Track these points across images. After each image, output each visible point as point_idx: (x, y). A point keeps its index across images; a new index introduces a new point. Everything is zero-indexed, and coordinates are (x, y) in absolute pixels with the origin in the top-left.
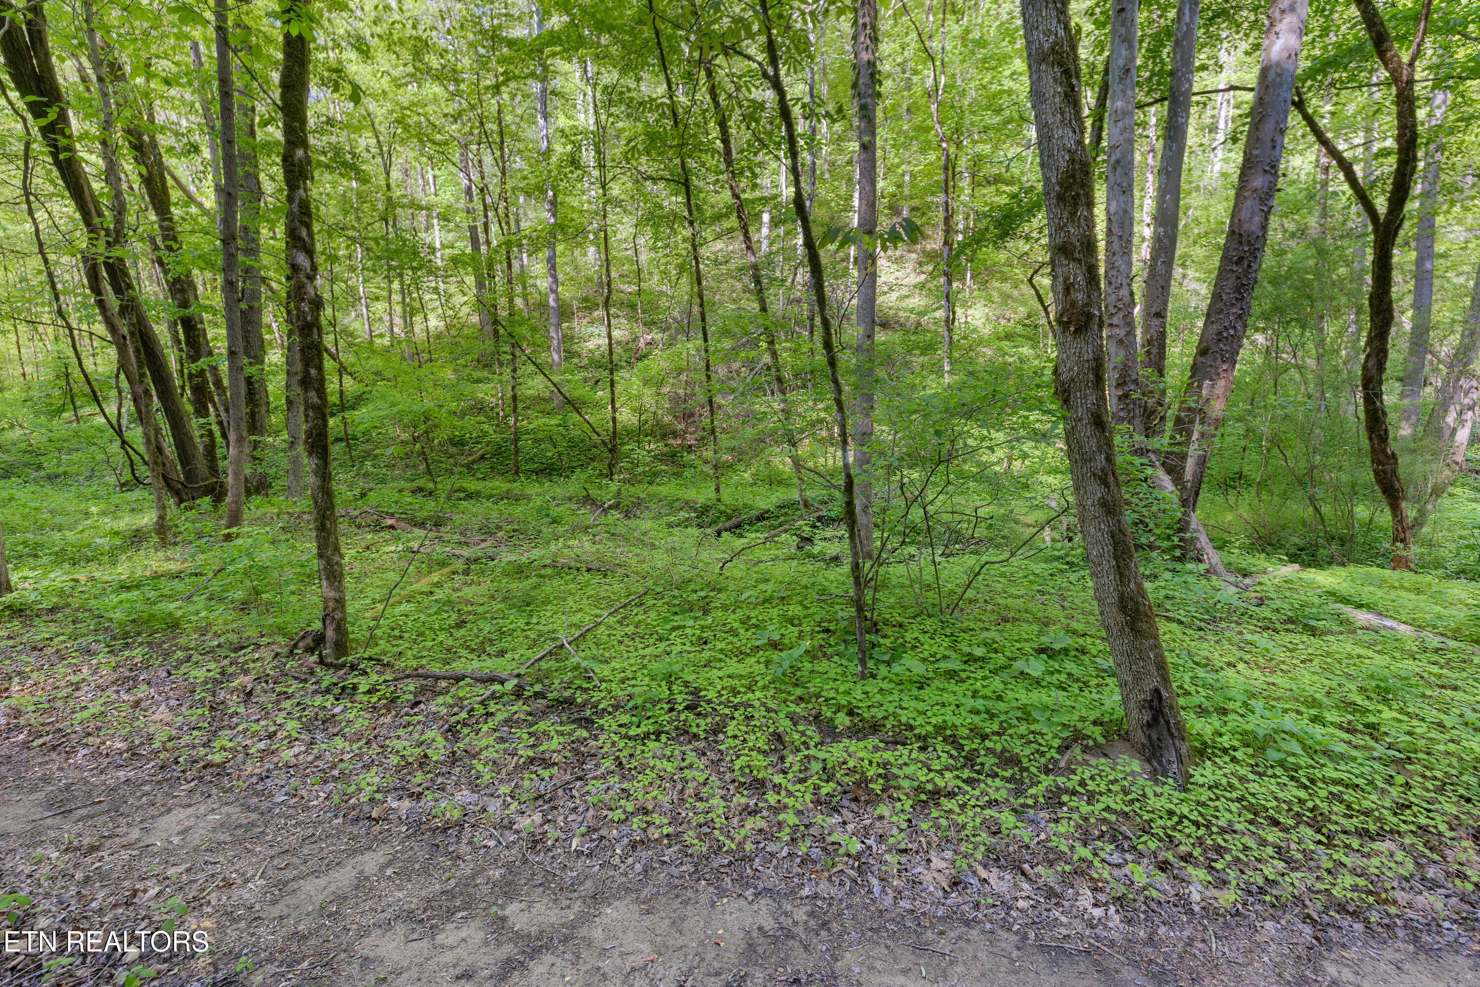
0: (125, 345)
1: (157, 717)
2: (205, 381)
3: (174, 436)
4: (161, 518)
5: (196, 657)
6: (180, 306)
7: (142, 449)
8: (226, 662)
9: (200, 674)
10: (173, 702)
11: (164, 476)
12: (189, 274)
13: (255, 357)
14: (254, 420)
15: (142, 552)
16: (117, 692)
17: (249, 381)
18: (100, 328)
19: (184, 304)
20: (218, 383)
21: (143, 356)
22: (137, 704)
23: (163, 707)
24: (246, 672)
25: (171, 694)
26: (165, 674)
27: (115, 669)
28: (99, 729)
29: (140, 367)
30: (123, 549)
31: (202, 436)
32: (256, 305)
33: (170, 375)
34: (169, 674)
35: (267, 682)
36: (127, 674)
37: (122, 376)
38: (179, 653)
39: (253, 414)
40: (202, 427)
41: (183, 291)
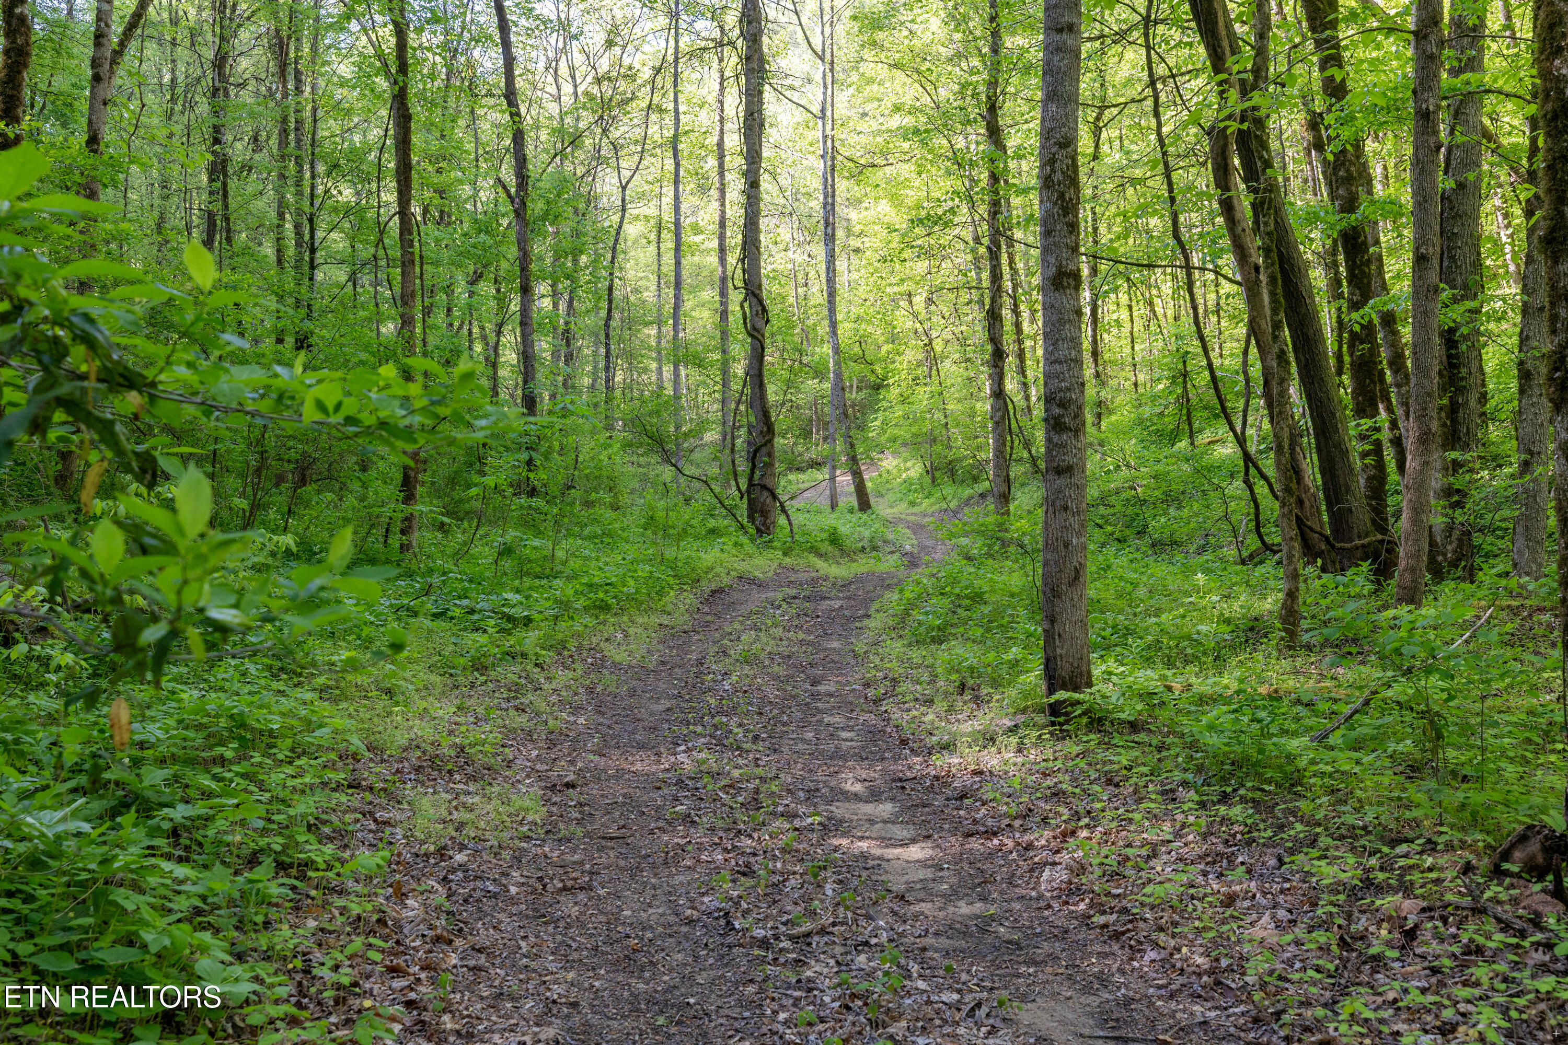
0: (1257, 282)
1: (1257, 932)
2: (1374, 350)
3: (1319, 450)
4: (1291, 595)
5: (1324, 841)
6: (1343, 210)
7: (1271, 472)
8: (1373, 862)
9: (1328, 873)
10: (1282, 914)
11: (1300, 522)
12: (1358, 146)
13: (1465, 287)
14: (1454, 420)
15: (1259, 656)
16: (1205, 874)
17: (1450, 337)
18: (1228, 262)
19: (1350, 206)
20: (1397, 362)
21: (1279, 290)
22: (1230, 900)
23: (1266, 918)
24: (1407, 890)
25: (1281, 899)
26: (1273, 862)
27: (1205, 836)
28: (1175, 924)
29: (1275, 312)
30: (1234, 648)
31: (1364, 455)
32: (1471, 176)
33: (1319, 332)
34: (1281, 862)
35: (1444, 920)
36: (1221, 848)
37: (1253, 351)
38: (1299, 827)
39: (1453, 410)
40: (1362, 437)
41: (1349, 180)
